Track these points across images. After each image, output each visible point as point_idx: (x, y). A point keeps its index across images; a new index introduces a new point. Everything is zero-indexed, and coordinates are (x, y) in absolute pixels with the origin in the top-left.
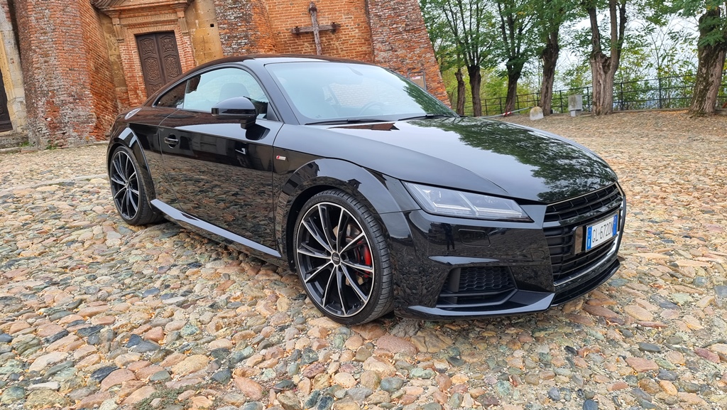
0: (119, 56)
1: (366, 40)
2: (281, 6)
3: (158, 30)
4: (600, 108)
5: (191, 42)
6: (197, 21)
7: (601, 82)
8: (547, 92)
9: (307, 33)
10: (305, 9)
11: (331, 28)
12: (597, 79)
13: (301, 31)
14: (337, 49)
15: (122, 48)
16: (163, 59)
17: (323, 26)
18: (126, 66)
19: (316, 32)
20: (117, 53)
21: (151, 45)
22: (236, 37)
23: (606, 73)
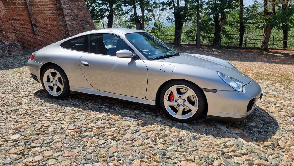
23: (141, 28)
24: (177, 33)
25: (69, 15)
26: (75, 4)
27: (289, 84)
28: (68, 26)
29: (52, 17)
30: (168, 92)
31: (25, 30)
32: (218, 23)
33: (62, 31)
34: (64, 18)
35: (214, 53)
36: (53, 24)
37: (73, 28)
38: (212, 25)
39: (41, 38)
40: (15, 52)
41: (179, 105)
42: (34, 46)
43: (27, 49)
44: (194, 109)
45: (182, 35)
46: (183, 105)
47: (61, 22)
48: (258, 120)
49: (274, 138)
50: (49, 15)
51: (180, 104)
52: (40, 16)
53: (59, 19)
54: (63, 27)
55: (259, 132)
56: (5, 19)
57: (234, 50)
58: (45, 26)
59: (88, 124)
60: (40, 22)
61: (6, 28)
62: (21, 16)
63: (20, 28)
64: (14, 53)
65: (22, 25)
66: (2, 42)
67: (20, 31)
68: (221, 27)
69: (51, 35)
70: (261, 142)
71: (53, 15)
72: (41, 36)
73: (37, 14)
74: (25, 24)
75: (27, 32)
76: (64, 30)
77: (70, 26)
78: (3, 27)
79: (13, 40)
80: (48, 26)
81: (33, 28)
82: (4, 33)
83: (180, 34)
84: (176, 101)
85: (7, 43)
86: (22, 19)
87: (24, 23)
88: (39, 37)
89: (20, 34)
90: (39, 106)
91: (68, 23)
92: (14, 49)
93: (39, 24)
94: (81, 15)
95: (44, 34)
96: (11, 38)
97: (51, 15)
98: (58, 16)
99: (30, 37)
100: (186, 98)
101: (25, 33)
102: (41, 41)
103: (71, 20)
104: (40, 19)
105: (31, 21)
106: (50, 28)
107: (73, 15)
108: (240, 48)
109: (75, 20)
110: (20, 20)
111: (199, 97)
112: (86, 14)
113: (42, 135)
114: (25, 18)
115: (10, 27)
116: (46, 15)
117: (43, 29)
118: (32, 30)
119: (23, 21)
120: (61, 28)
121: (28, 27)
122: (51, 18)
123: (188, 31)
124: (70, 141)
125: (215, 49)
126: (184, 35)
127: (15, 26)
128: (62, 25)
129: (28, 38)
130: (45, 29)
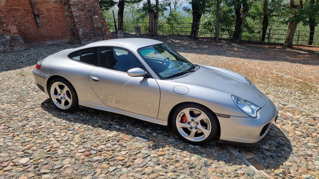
7: (153, 23)
24: (195, 25)
25: (75, 5)
27: (310, 93)
28: (75, 17)
29: (57, 6)
30: (180, 114)
31: (27, 22)
32: (240, 16)
33: (68, 22)
34: (69, 7)
35: (233, 48)
36: (58, 14)
37: (80, 19)
38: (233, 16)
39: (45, 31)
40: (17, 46)
41: (191, 128)
42: (37, 39)
43: (30, 43)
44: (207, 133)
45: (200, 27)
46: (196, 128)
47: (67, 12)
48: (272, 142)
49: (285, 164)
50: (54, 5)
51: (193, 126)
52: (44, 5)
53: (64, 8)
54: (69, 18)
55: (271, 156)
56: (5, 11)
57: (255, 45)
58: (49, 17)
59: (98, 145)
60: (43, 12)
61: (7, 20)
62: (22, 6)
63: (22, 20)
64: (16, 48)
65: (23, 16)
66: (3, 36)
67: (22, 23)
68: (242, 20)
69: (56, 27)
70: (272, 169)
71: (58, 5)
72: (44, 28)
73: (40, 3)
74: (27, 15)
75: (30, 23)
76: (70, 21)
77: (76, 16)
78: (3, 19)
79: (15, 34)
80: (52, 17)
81: (36, 19)
82: (5, 26)
83: (197, 26)
84: (189, 123)
85: (8, 37)
86: (24, 9)
87: (26, 13)
88: (43, 29)
89: (21, 26)
90: (47, 121)
91: (74, 13)
92: (15, 44)
93: (42, 15)
94: (89, 4)
95: (48, 26)
96: (13, 31)
97: (56, 5)
98: (63, 6)
99: (32, 29)
100: (198, 121)
101: (27, 25)
102: (45, 33)
103: (78, 10)
104: (43, 9)
105: (34, 12)
106: (54, 19)
107: (80, 5)
108: (262, 43)
109: (82, 10)
110: (22, 10)
111: (212, 121)
112: (94, 4)
113: (51, 158)
114: (27, 9)
115: (11, 19)
116: (50, 5)
117: (47, 21)
118: (34, 22)
119: (24, 12)
120: (67, 19)
121: (30, 18)
122: (55, 8)
123: (207, 22)
124: (80, 166)
125: (235, 44)
126: (202, 27)
127: (16, 17)
128: (68, 16)
129: (31, 31)
130: (49, 20)
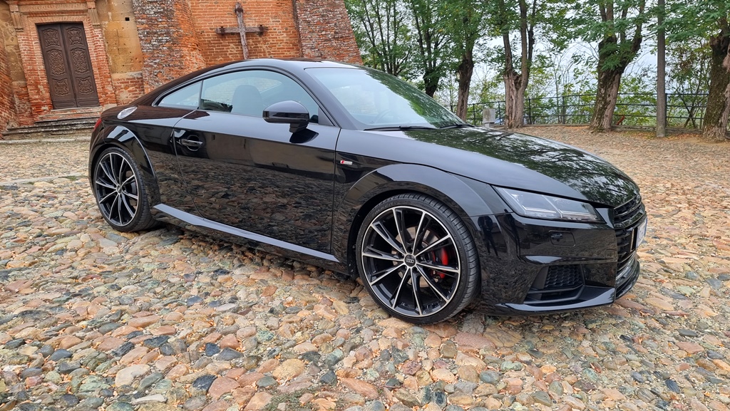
0: (17, 47)
1: (295, 45)
2: (204, 4)
3: (64, 20)
4: (512, 121)
5: (103, 36)
6: (110, 13)
7: (513, 98)
8: (462, 105)
9: (233, 34)
10: (230, 9)
11: (258, 30)
12: (509, 94)
13: (226, 32)
14: (264, 52)
15: (21, 38)
16: (69, 53)
17: (250, 28)
18: (25, 58)
19: (242, 34)
20: (14, 43)
21: (55, 36)
22: (156, 33)
23: (517, 89)
26: (333, 46)
